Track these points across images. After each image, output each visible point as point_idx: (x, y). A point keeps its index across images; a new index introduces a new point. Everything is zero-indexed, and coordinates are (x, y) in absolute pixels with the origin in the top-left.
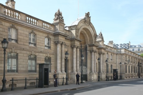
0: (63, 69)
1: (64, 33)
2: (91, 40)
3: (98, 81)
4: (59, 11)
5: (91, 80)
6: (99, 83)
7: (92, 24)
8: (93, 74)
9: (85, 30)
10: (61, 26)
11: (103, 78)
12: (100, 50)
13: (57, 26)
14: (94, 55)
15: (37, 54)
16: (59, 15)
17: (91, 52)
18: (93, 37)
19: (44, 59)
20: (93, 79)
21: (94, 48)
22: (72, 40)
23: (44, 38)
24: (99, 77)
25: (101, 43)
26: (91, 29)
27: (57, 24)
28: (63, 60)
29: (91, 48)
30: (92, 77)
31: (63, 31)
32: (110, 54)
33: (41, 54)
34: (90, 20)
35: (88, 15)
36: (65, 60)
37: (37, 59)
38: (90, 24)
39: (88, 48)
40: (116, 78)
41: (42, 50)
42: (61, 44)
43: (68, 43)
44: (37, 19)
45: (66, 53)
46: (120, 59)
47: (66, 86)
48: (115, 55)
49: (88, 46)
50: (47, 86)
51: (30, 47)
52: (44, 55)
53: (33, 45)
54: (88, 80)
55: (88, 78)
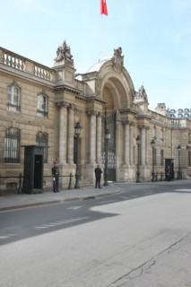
0: (71, 157)
1: (73, 86)
2: (124, 101)
3: (137, 182)
4: (65, 43)
5: (123, 180)
6: (139, 187)
7: (125, 70)
8: (127, 168)
9: (114, 82)
10: (68, 74)
11: (145, 176)
12: (141, 121)
13: (60, 74)
14: (130, 130)
15: (22, 126)
16: (64, 53)
17: (124, 124)
18: (128, 96)
19: (35, 137)
20: (126, 178)
21: (130, 117)
22: (89, 100)
23: (36, 94)
24: (138, 174)
25: (142, 107)
26: (125, 79)
27: (61, 69)
28: (72, 140)
29: (124, 116)
30: (126, 174)
31: (73, 83)
32: (159, 128)
33: (30, 127)
34: (122, 63)
35: (118, 52)
36: (75, 138)
37: (22, 136)
38: (122, 69)
39: (119, 117)
40: (169, 176)
41: (32, 119)
42: (68, 109)
43: (81, 106)
44: (24, 60)
45: (77, 126)
46: (177, 138)
47: (76, 191)
48: (169, 131)
49: (118, 112)
50: (39, 190)
51: (9, 113)
52: (36, 128)
53: (14, 110)
54: (118, 179)
55: (119, 175)
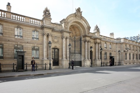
2: (85, 32)
3: (91, 66)
4: (47, 8)
5: (84, 66)
8: (86, 61)
11: (98, 64)
12: (96, 40)
13: (44, 21)
14: (88, 44)
15: (23, 44)
17: (85, 42)
18: (86, 29)
19: (31, 48)
20: (86, 65)
21: (88, 39)
22: (62, 32)
23: (31, 31)
24: (91, 63)
25: (96, 34)
26: (84, 22)
27: (44, 19)
29: (85, 38)
30: (86, 63)
31: (50, 25)
32: (108, 43)
33: (29, 45)
34: (81, 14)
37: (24, 48)
38: (82, 18)
41: (29, 41)
49: (82, 37)
51: (16, 39)
52: (32, 45)
53: (19, 37)
54: (82, 66)
55: (83, 64)
